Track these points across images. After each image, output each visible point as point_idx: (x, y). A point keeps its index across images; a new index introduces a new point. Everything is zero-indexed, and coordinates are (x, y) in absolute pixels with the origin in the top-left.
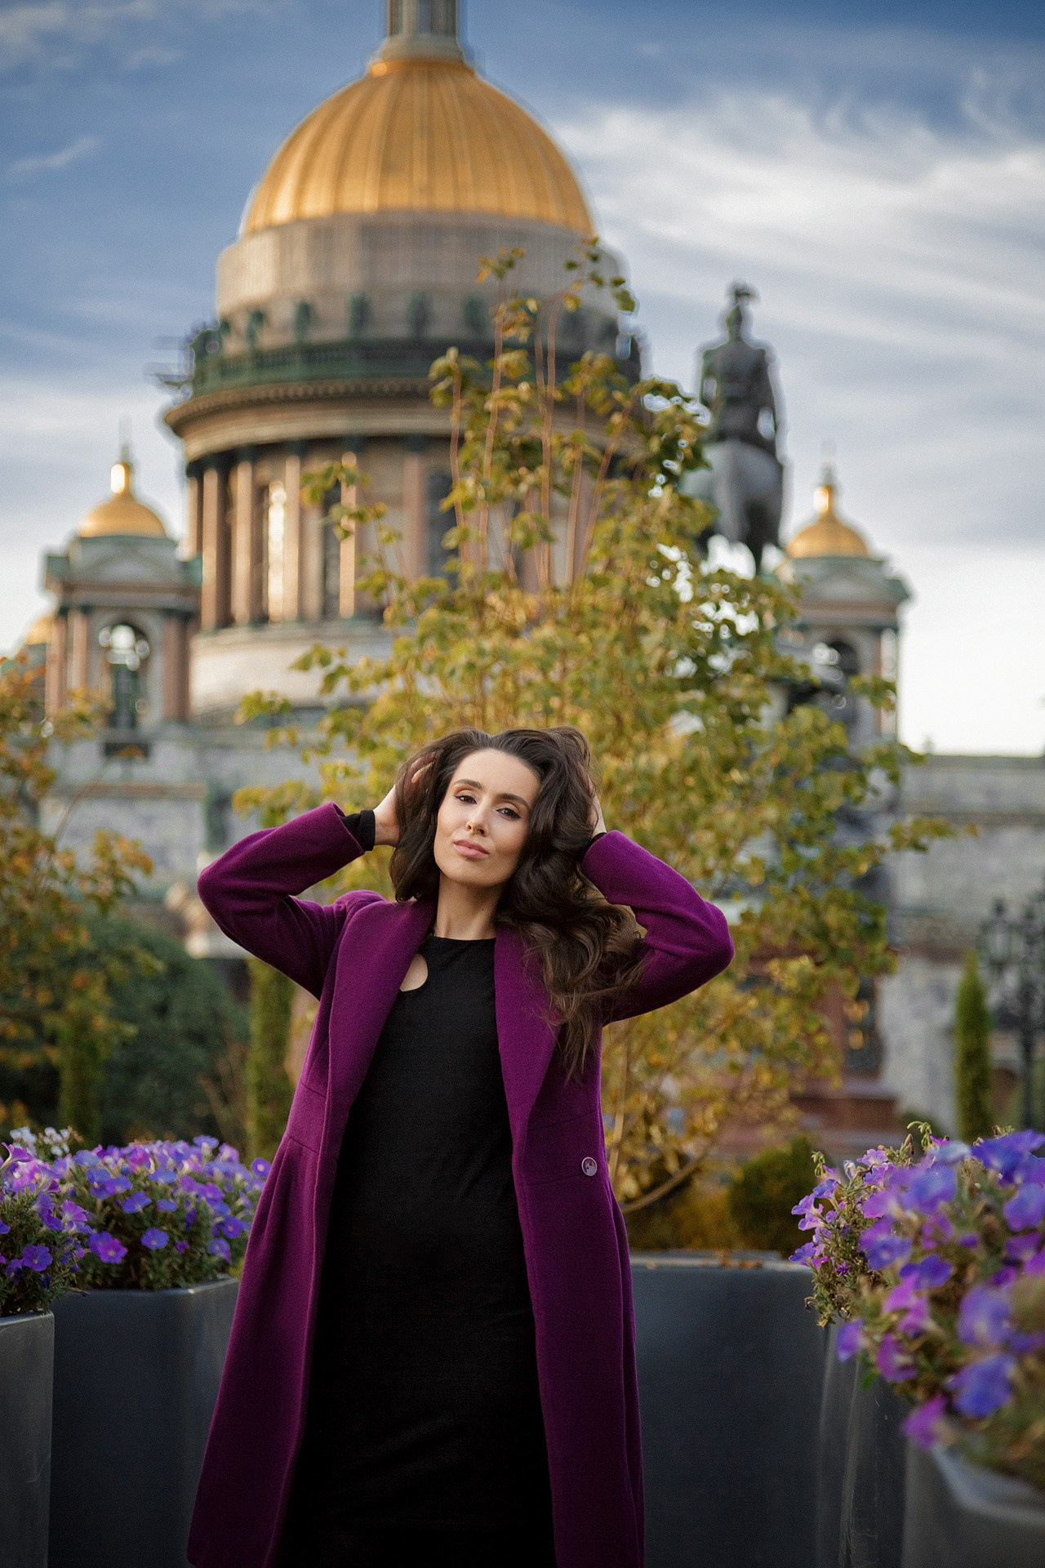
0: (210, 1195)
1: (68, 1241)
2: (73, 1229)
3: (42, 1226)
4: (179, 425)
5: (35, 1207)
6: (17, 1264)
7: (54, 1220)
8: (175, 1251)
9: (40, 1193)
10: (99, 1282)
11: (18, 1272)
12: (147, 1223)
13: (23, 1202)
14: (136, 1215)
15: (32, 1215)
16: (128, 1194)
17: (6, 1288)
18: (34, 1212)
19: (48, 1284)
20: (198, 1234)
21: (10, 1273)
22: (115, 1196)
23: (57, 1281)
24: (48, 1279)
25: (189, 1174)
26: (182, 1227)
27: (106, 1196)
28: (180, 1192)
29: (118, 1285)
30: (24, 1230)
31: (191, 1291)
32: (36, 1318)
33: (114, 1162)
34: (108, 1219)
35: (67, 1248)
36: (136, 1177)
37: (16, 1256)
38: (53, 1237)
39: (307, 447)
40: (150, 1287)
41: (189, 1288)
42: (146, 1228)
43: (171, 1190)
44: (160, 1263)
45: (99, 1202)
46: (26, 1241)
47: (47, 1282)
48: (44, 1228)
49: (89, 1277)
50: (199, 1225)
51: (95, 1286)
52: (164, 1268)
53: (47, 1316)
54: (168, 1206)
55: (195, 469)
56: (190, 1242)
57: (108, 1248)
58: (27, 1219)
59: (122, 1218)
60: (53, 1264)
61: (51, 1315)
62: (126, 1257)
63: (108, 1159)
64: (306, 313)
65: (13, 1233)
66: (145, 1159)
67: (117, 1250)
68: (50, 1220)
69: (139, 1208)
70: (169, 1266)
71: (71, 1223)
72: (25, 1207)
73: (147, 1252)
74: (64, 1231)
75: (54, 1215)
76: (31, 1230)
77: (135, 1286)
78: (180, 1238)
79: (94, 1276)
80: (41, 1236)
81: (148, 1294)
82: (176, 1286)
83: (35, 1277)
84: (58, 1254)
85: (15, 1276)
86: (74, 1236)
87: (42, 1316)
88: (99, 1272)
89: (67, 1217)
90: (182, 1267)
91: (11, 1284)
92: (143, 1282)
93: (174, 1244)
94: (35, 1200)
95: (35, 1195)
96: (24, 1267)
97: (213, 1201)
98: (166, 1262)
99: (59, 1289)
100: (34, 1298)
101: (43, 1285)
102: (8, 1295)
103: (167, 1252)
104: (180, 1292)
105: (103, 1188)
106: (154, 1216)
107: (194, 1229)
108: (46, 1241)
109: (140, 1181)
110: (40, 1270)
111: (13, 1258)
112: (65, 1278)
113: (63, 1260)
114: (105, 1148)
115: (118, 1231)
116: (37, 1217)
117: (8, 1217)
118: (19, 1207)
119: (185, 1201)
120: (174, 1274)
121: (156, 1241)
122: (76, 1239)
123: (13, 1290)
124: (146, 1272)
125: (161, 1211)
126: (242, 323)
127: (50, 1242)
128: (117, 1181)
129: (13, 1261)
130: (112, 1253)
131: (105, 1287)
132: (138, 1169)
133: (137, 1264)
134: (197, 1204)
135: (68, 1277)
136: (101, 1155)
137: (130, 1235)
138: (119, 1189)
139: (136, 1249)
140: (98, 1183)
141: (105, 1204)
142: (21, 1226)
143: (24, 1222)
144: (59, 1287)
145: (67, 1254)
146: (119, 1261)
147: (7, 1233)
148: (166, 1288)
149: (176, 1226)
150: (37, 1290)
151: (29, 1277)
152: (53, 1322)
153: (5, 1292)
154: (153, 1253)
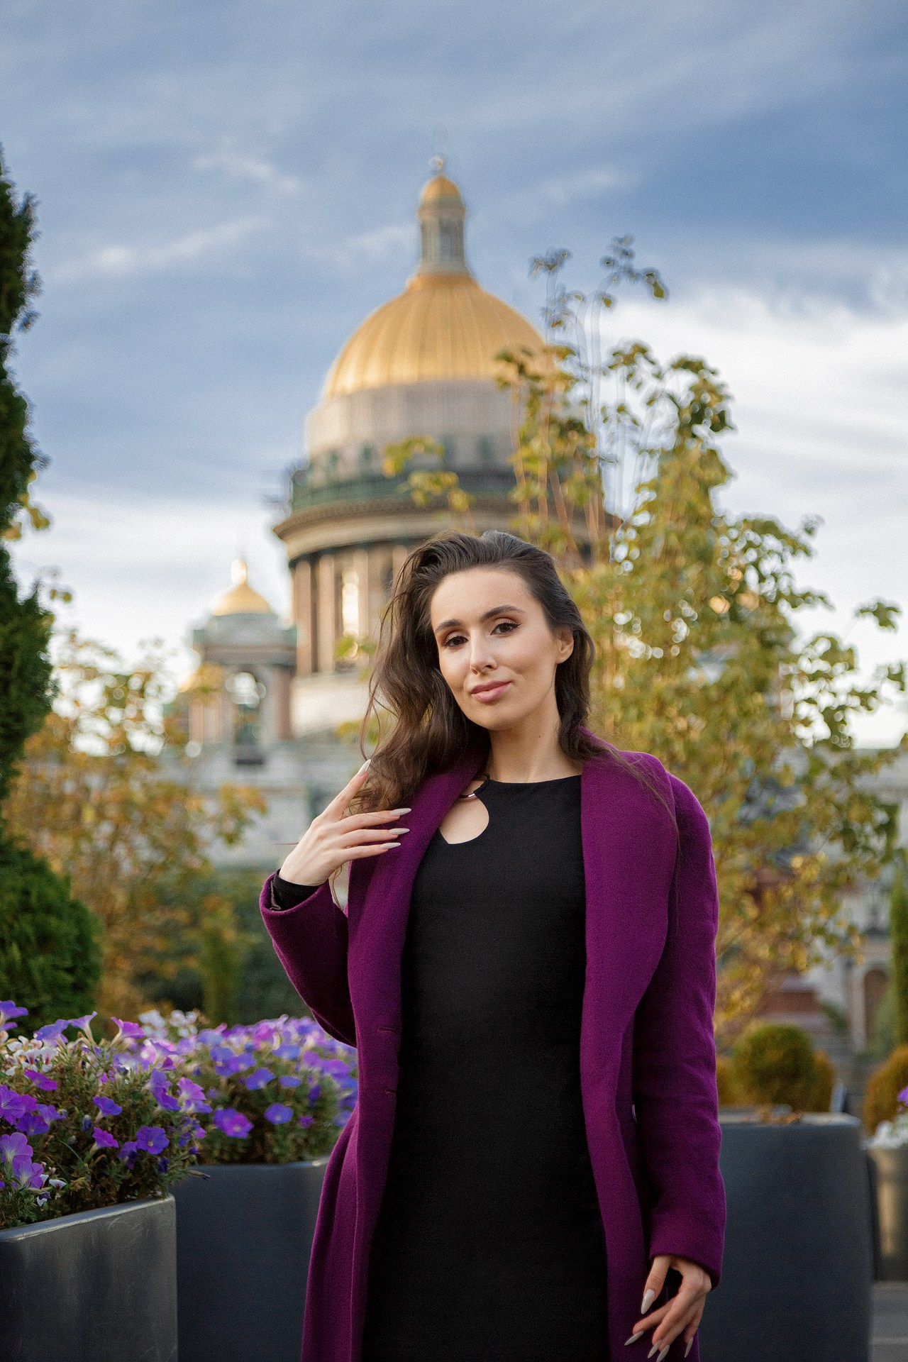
0: (335, 1071)
1: (185, 1122)
2: (192, 1109)
3: (156, 1105)
4: (282, 533)
5: (148, 1086)
6: (130, 1147)
7: (170, 1102)
8: (299, 1126)
9: (154, 1071)
10: (226, 1157)
11: (133, 1155)
12: (270, 1100)
13: (135, 1080)
14: (259, 1091)
15: (146, 1095)
16: (251, 1071)
17: (120, 1173)
18: (148, 1091)
19: (166, 1167)
20: (322, 1109)
21: (123, 1157)
22: (239, 1074)
23: (175, 1165)
24: (165, 1163)
25: (314, 1049)
26: (306, 1102)
27: (230, 1074)
28: (304, 1067)
29: (244, 1159)
30: (137, 1110)
31: (316, 1164)
32: (154, 1203)
33: (238, 1042)
34: (233, 1095)
35: (185, 1128)
36: (260, 1053)
37: (130, 1137)
38: (170, 1117)
39: (370, 545)
40: (275, 1161)
41: (313, 1160)
42: (268, 1104)
43: (294, 1066)
44: (285, 1138)
45: (223, 1080)
46: (140, 1122)
47: (164, 1167)
48: (159, 1108)
49: (216, 1153)
50: (322, 1099)
51: (222, 1161)
52: (288, 1143)
53: (166, 1200)
54: (290, 1082)
55: (293, 564)
56: (315, 1117)
57: (233, 1123)
58: (141, 1098)
59: (246, 1095)
60: (170, 1146)
61: (171, 1199)
62: (250, 1132)
63: (233, 1039)
64: (368, 453)
65: (126, 1114)
66: (268, 1036)
67: (243, 1125)
68: (165, 1098)
69: (262, 1084)
70: (294, 1140)
71: (188, 1102)
72: (138, 1086)
73: (271, 1128)
74: (182, 1111)
75: (169, 1093)
76: (145, 1110)
77: (261, 1160)
78: (304, 1114)
79: (222, 1152)
80: (155, 1116)
81: (273, 1168)
82: (301, 1159)
83: (151, 1161)
84: (176, 1135)
85: (129, 1160)
86: (192, 1116)
87: (161, 1202)
88: (226, 1148)
89: (184, 1095)
90: (306, 1140)
91: (125, 1168)
92: (269, 1157)
93: (298, 1120)
94: (148, 1078)
95: (149, 1073)
96: (139, 1150)
97: (337, 1076)
98: (291, 1136)
99: (178, 1172)
100: (151, 1183)
101: (160, 1170)
102: (123, 1180)
103: (291, 1128)
104: (305, 1165)
105: (227, 1065)
106: (277, 1093)
107: (317, 1104)
108: (162, 1122)
109: (263, 1058)
110: (156, 1153)
111: (127, 1140)
112: (184, 1161)
113: (181, 1141)
114: (229, 1027)
115: (243, 1107)
116: (151, 1097)
117: (119, 1096)
118: (130, 1085)
119: (308, 1076)
120: (299, 1148)
121: (279, 1115)
122: (194, 1119)
123: (128, 1175)
124: (271, 1147)
125: (284, 1087)
126: (324, 461)
127: (167, 1123)
128: (240, 1059)
129: (126, 1144)
130: (237, 1129)
131: (232, 1162)
132: (263, 1045)
133: (262, 1139)
134: (322, 1080)
135: (188, 1159)
136: (226, 1033)
137: (253, 1111)
138: (243, 1067)
139: (261, 1126)
140: (223, 1061)
141: (229, 1082)
142: (134, 1106)
143: (138, 1102)
144: (181, 1170)
145: (185, 1135)
146: (245, 1136)
147: (118, 1113)
148: (290, 1161)
149: (298, 1101)
150: (154, 1174)
151: (144, 1161)
152: (174, 1206)
153: (119, 1177)
154: (278, 1128)
